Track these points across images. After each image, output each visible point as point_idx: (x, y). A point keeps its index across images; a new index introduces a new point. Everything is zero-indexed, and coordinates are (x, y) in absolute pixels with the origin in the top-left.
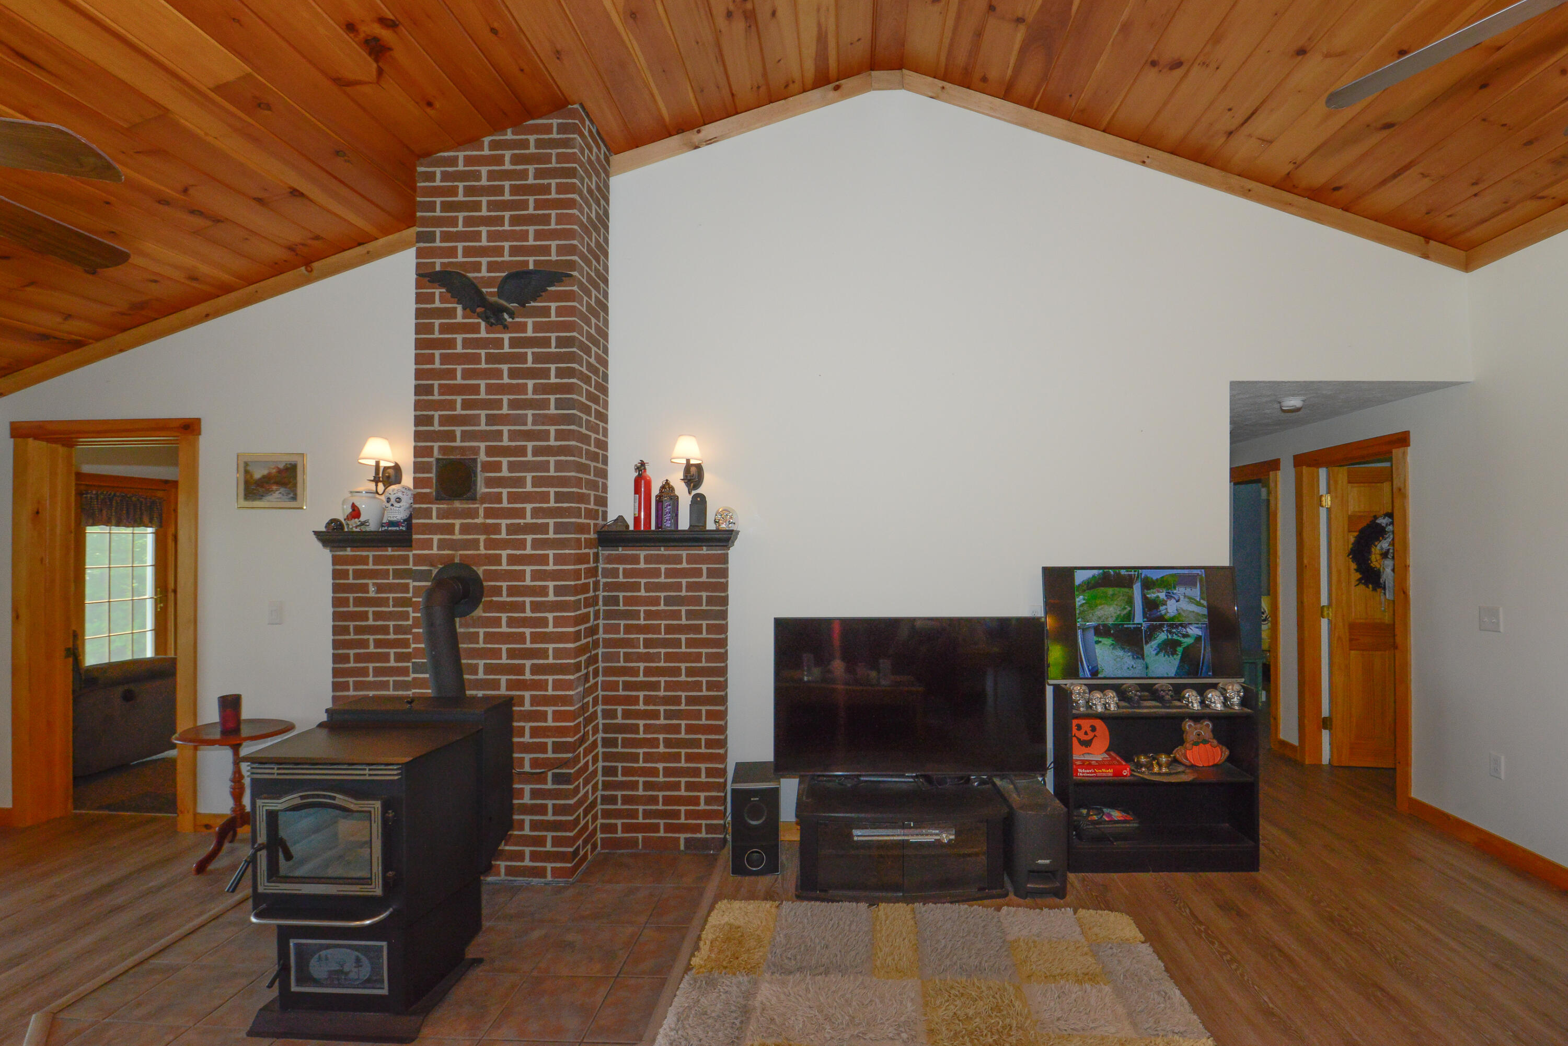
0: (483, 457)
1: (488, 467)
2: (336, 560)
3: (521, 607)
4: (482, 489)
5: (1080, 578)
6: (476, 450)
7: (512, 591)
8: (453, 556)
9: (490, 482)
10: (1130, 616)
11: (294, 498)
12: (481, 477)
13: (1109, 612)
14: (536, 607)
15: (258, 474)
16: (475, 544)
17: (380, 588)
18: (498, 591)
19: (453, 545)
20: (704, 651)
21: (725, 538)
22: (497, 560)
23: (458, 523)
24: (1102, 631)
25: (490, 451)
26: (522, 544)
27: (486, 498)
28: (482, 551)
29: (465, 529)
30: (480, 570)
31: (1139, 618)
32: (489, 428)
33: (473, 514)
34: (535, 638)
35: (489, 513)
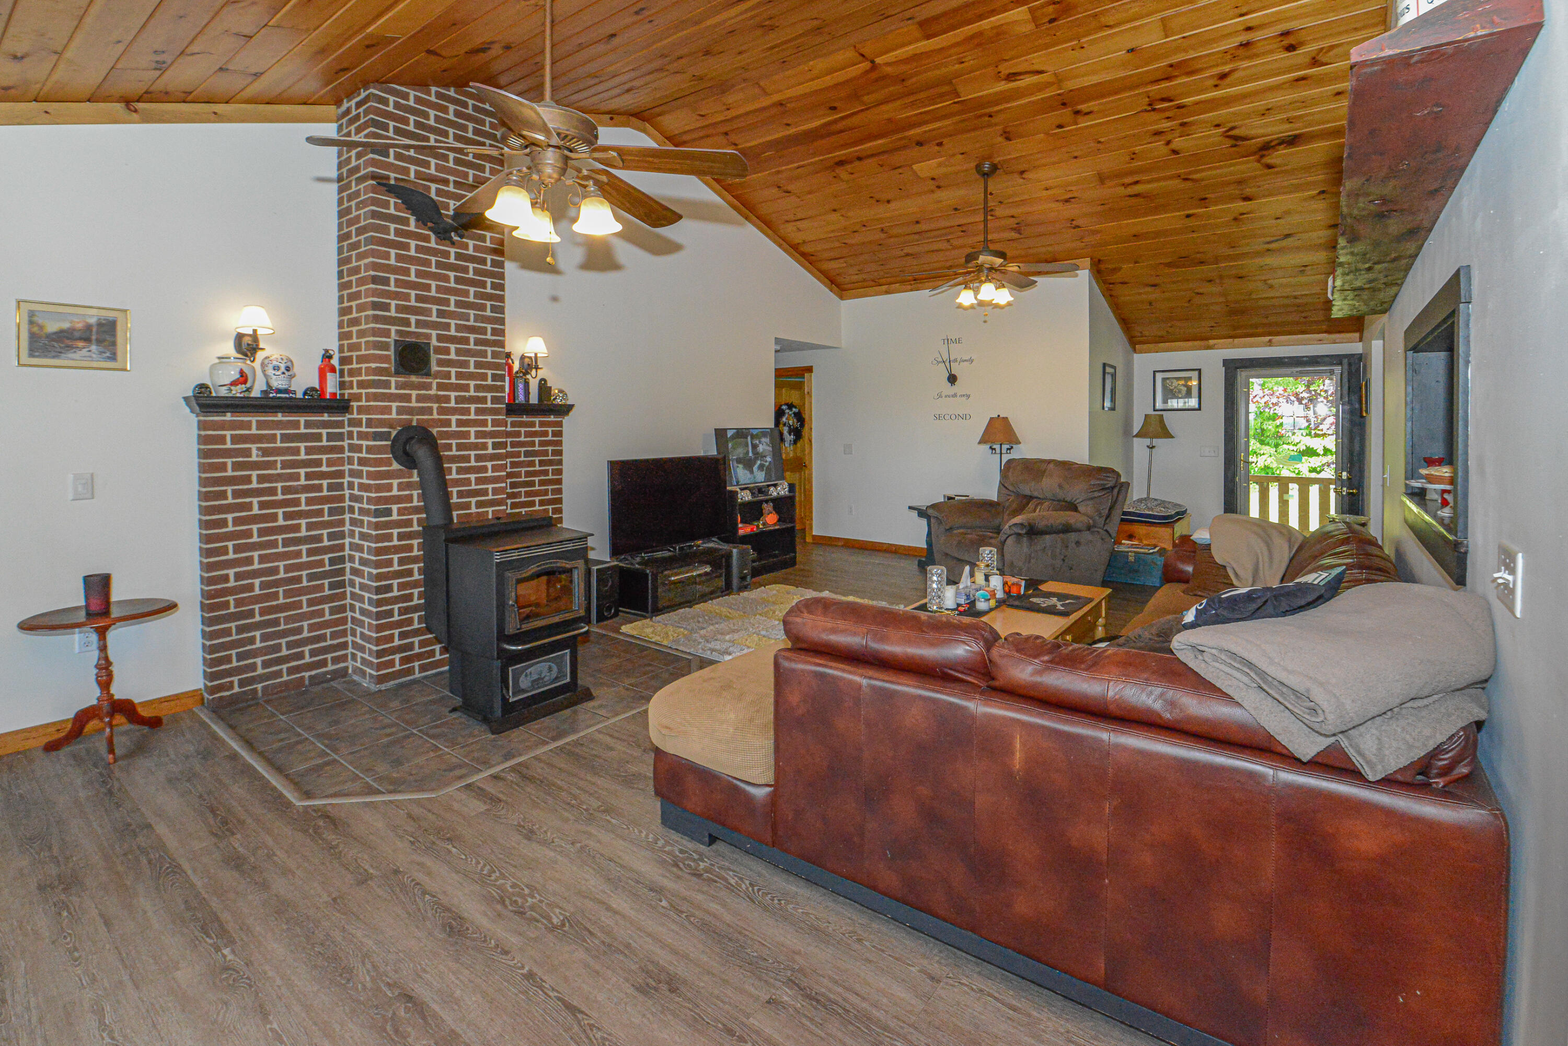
0: (434, 342)
1: (438, 350)
2: (202, 426)
3: (467, 459)
4: (435, 368)
5: (730, 434)
6: (429, 336)
7: (460, 447)
8: (411, 420)
9: (441, 363)
10: (748, 453)
11: (113, 357)
12: (434, 358)
13: (740, 452)
14: (479, 458)
15: (52, 327)
16: (429, 411)
17: (265, 452)
18: (449, 447)
19: (410, 411)
20: (550, 487)
21: (565, 410)
22: (448, 423)
23: (414, 393)
24: (739, 461)
25: (440, 338)
26: (467, 411)
27: (438, 375)
28: (435, 416)
29: (420, 399)
30: (435, 431)
31: (751, 454)
32: (439, 320)
33: (428, 387)
34: (479, 481)
35: (440, 387)
